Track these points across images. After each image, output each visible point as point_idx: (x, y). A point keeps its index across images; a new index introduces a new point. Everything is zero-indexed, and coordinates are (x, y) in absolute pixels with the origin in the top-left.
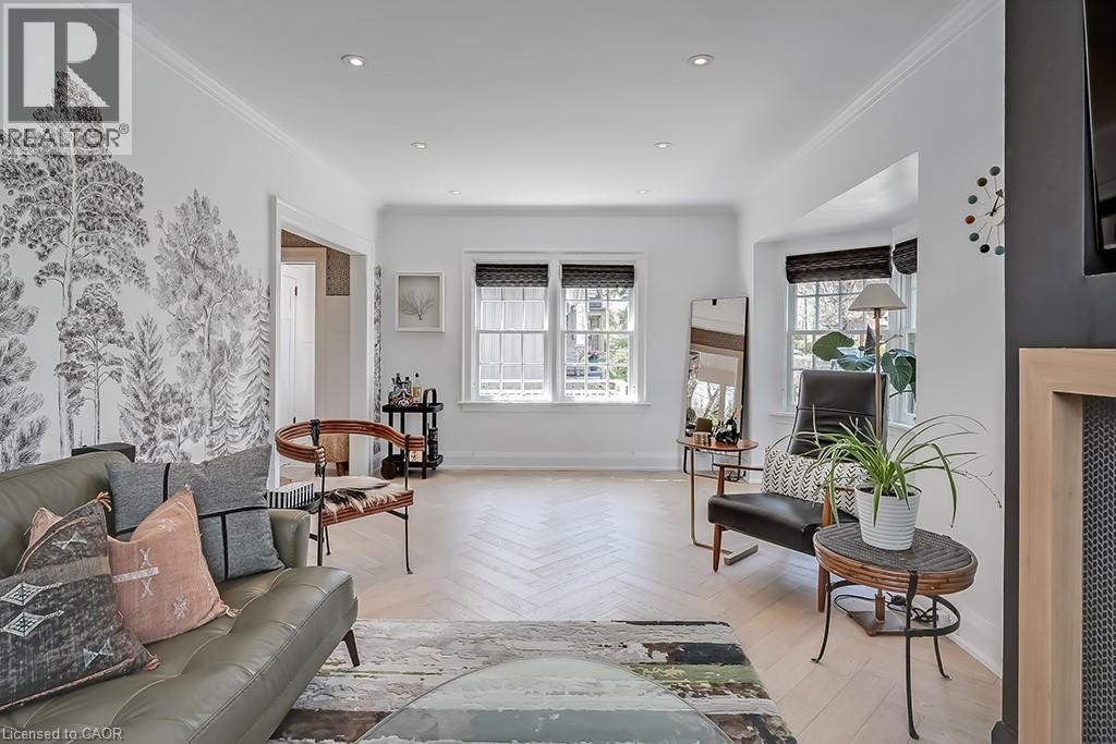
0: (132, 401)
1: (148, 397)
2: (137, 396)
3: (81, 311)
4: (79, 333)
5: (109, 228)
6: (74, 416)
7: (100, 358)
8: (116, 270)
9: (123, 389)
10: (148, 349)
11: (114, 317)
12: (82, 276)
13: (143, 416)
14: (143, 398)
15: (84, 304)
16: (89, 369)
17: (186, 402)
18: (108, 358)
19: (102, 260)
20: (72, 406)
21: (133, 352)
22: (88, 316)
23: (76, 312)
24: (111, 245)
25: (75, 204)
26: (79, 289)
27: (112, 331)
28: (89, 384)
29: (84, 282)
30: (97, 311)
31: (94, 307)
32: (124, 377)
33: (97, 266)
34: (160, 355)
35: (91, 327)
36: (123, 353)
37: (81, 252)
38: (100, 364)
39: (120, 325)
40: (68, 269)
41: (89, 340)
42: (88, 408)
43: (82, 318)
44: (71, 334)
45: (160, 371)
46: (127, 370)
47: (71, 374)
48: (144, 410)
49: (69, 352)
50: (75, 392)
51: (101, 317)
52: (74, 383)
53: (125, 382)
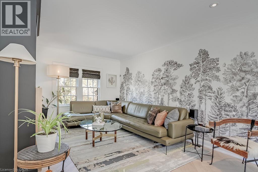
0: (214, 104)
1: (219, 104)
2: (216, 104)
3: (203, 87)
4: (202, 91)
5: (209, 71)
6: (201, 105)
7: (206, 95)
8: (211, 79)
9: (212, 102)
10: (220, 94)
11: (210, 88)
12: (203, 81)
13: (218, 108)
14: (218, 105)
15: (203, 86)
16: (204, 97)
17: (234, 108)
18: (208, 96)
19: (207, 78)
20: (200, 103)
21: (215, 95)
22: (204, 88)
23: (202, 87)
24: (210, 74)
25: (201, 70)
26: (202, 84)
27: (210, 90)
28: (204, 100)
29: (203, 82)
30: (206, 87)
31: (205, 86)
32: (212, 99)
33: (206, 79)
34: (224, 96)
35: (205, 90)
36: (212, 95)
37: (203, 77)
38: (206, 96)
39: (211, 89)
40: (200, 80)
41: (204, 92)
42: (203, 104)
43: (203, 88)
44: (201, 91)
45: (224, 99)
46: (213, 98)
47: (200, 98)
48: (218, 107)
49: (200, 94)
50: (201, 101)
51: (207, 88)
52: (201, 99)
53: (212, 100)
